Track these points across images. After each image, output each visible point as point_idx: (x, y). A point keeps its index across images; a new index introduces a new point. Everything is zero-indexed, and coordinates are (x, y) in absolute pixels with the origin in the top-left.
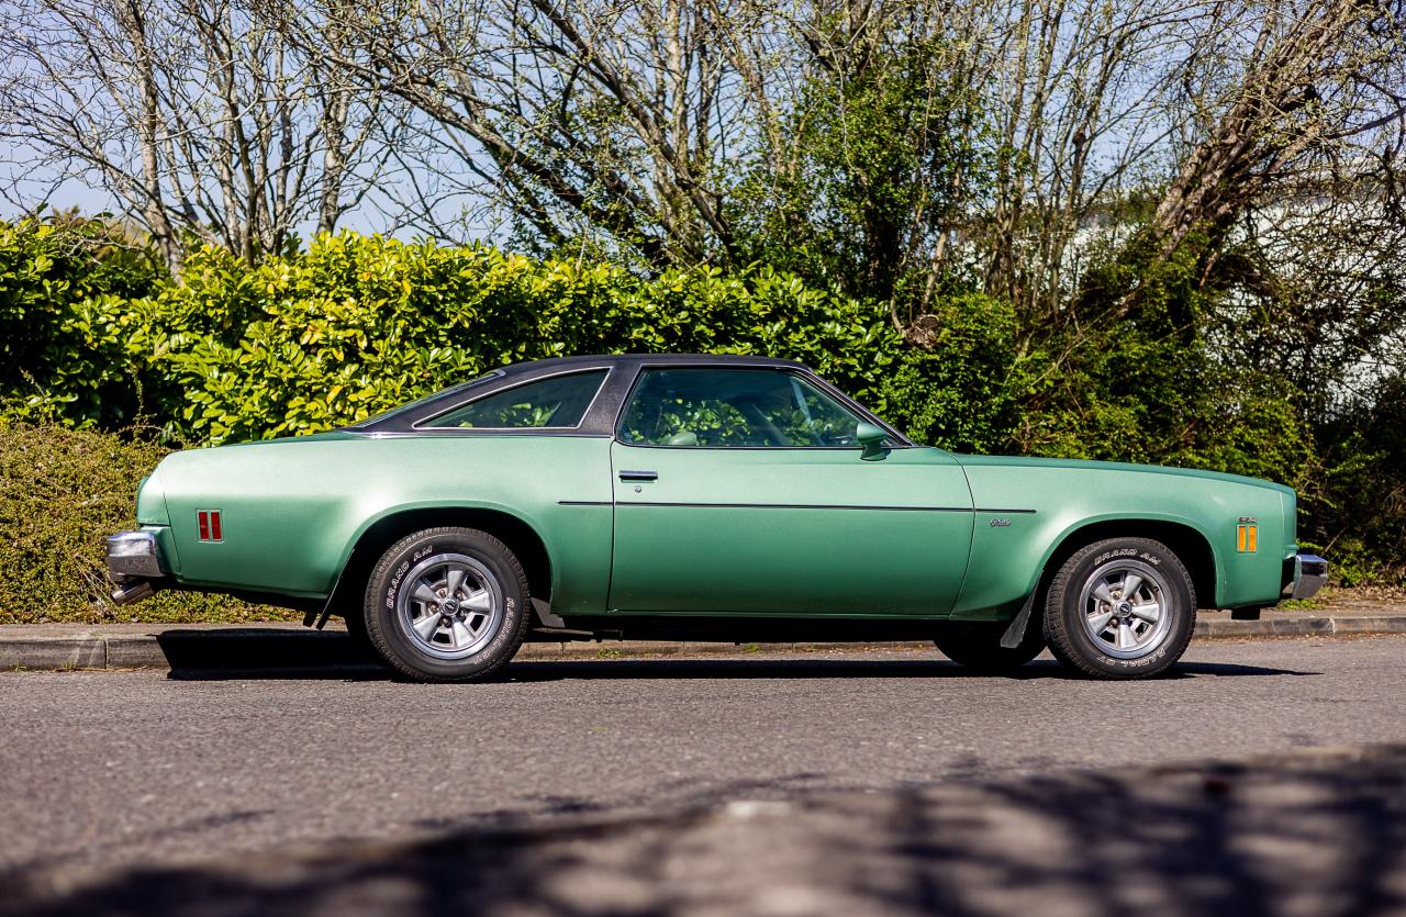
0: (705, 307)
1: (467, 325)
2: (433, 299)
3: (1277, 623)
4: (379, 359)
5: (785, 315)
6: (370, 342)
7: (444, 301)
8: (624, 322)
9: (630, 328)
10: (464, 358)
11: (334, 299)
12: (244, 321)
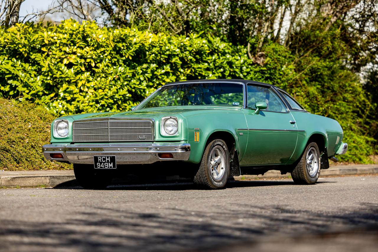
0: (193, 50)
1: (131, 58)
2: (120, 49)
4: (100, 70)
5: (216, 52)
6: (96, 64)
7: (124, 49)
8: (170, 56)
9: (172, 58)
10: (128, 71)
11: (78, 47)
12: (31, 53)
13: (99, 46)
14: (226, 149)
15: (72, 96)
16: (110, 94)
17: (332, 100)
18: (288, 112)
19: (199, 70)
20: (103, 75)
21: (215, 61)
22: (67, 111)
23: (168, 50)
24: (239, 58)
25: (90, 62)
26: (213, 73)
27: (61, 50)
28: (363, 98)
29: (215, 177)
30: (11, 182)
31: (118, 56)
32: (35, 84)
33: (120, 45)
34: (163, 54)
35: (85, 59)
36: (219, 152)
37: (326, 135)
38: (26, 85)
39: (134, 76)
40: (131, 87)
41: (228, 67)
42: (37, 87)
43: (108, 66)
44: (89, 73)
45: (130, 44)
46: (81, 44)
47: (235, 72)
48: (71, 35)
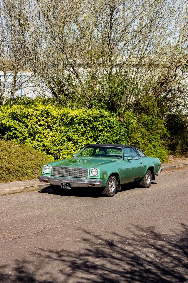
0: (93, 116)
1: (68, 123)
2: (63, 119)
3: (170, 167)
4: (54, 128)
5: (103, 117)
6: (52, 125)
8: (84, 120)
10: (66, 128)
11: (45, 117)
12: (23, 118)
13: (54, 118)
14: (115, 179)
15: (41, 139)
16: (58, 139)
17: (152, 133)
18: (139, 159)
19: (96, 125)
20: (56, 130)
21: (102, 120)
22: (39, 146)
23: (83, 117)
24: (112, 118)
25: (50, 124)
26: (102, 126)
27: (37, 118)
28: (165, 132)
29: (111, 191)
30: (24, 189)
31: (62, 122)
32: (24, 133)
33: (63, 117)
34: (81, 119)
35: (48, 123)
36: (113, 181)
37: (154, 166)
38: (21, 133)
39: (69, 130)
40: (67, 136)
41: (108, 122)
42: (26, 134)
43: (58, 127)
44: (49, 129)
45: (68, 117)
46: (46, 116)
47: (110, 125)
48: (42, 112)
